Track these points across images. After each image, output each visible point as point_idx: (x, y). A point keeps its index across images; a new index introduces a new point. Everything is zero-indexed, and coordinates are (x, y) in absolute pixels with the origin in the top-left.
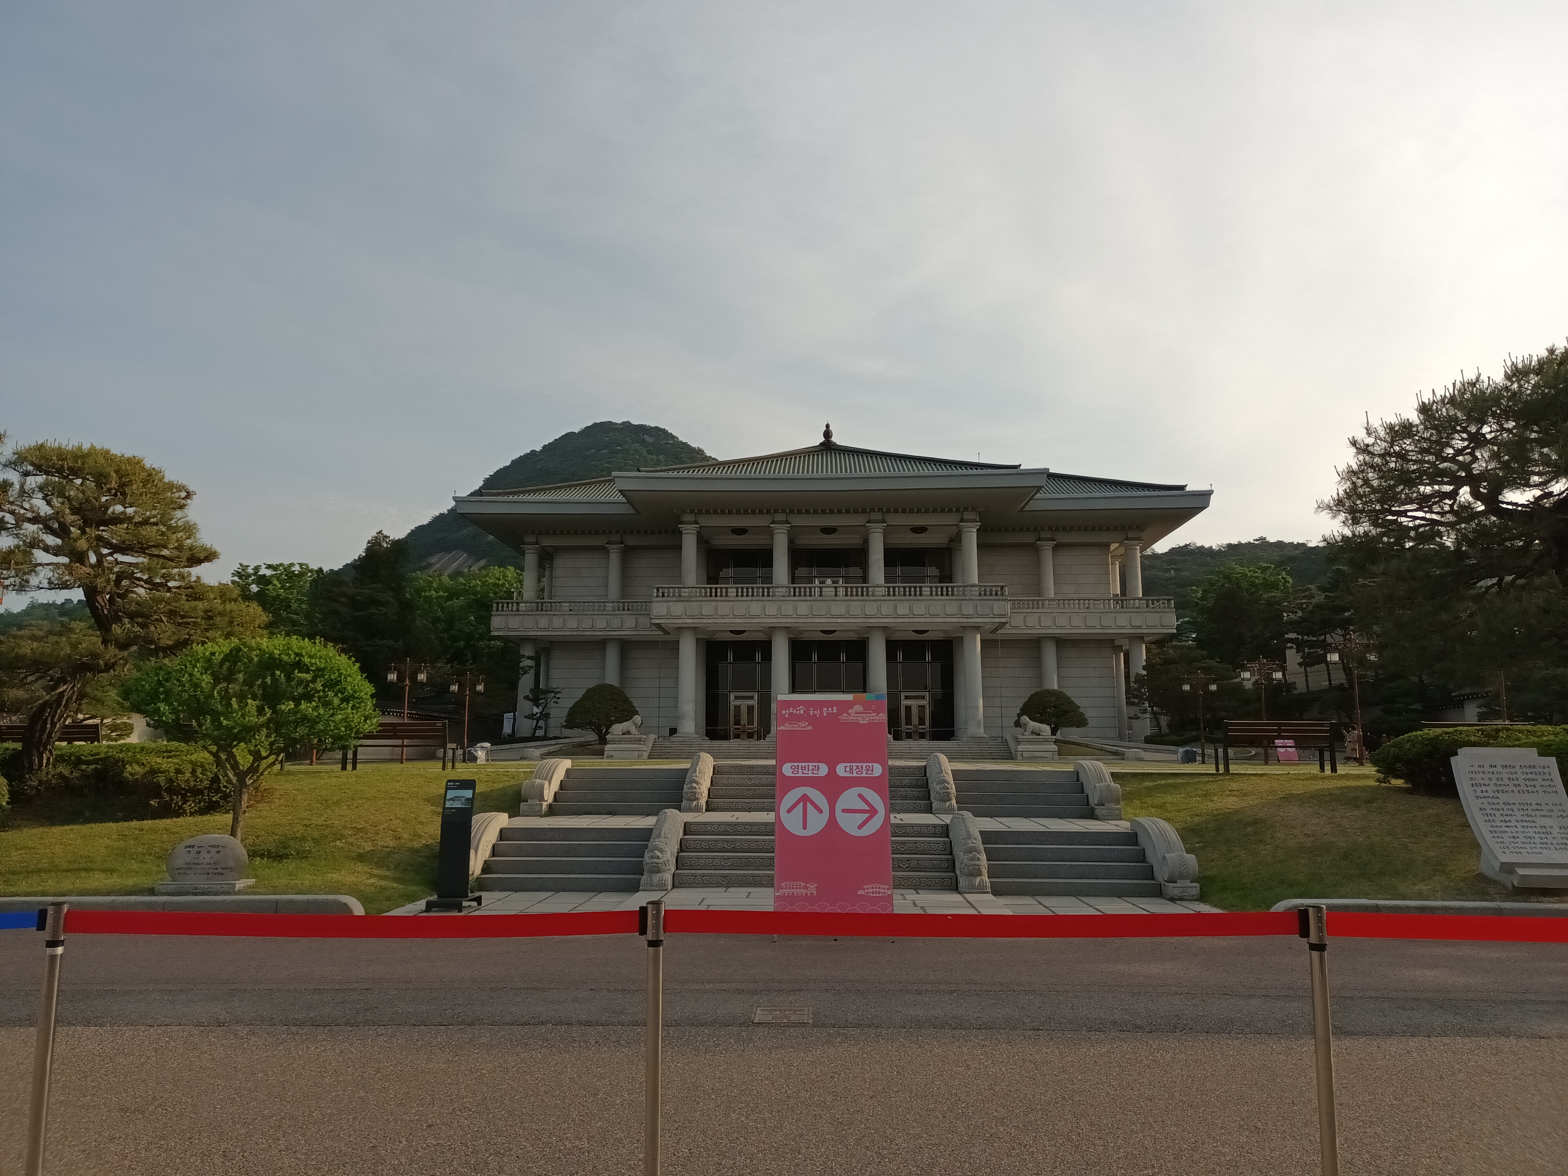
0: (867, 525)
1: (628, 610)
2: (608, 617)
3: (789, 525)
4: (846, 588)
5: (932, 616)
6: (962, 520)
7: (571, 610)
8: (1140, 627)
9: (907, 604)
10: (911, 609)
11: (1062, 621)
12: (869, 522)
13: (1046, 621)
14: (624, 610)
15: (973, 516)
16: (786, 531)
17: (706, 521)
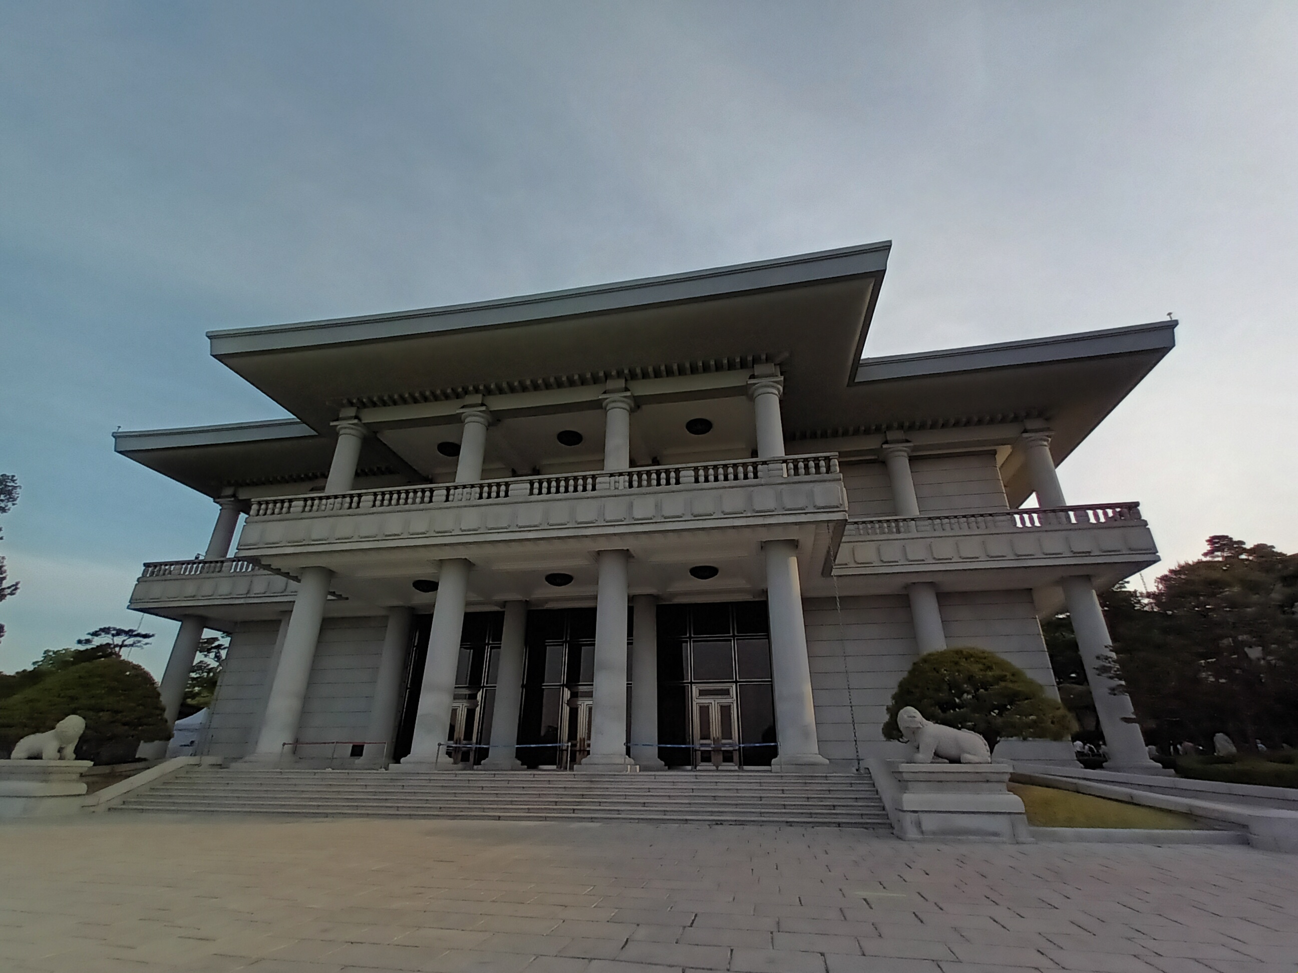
0: (602, 398)
3: (488, 410)
5: (697, 517)
6: (753, 377)
8: (1088, 554)
9: (650, 501)
10: (658, 507)
11: (945, 549)
12: (604, 393)
13: (917, 551)
15: (770, 368)
16: (482, 420)
17: (372, 416)
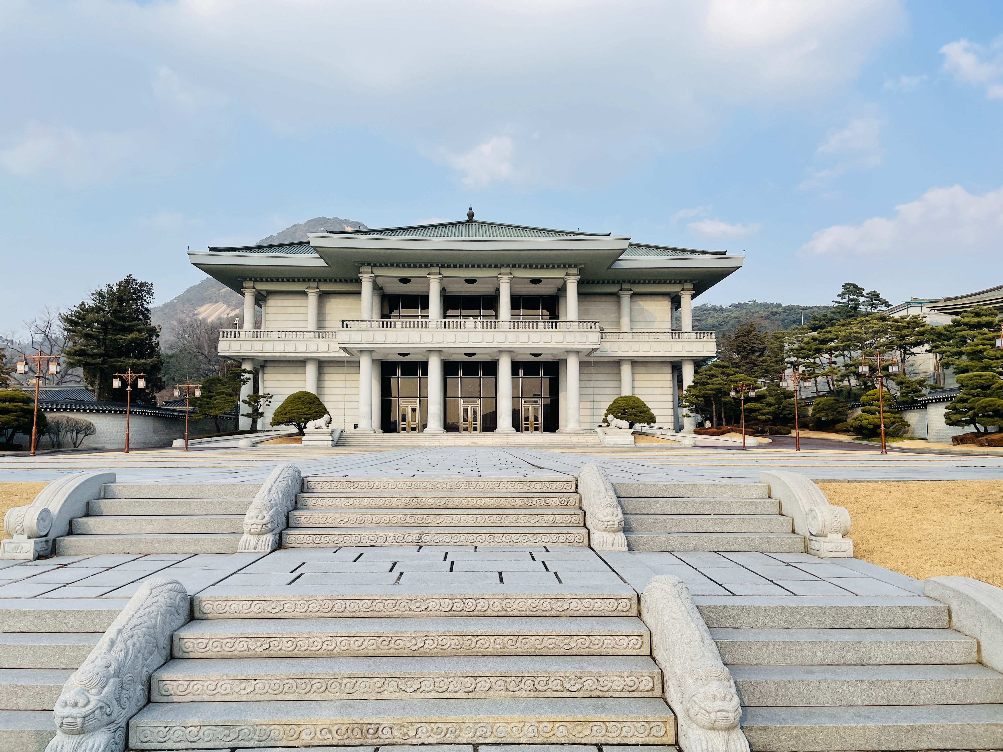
0: (499, 276)
1: (323, 337)
2: (307, 343)
3: (441, 276)
4: (483, 322)
5: (544, 343)
6: (567, 274)
7: (279, 337)
8: (691, 352)
9: (526, 335)
10: (530, 338)
11: (636, 347)
12: (500, 274)
13: (625, 348)
14: (319, 338)
15: (575, 271)
16: (438, 281)
17: (379, 272)
